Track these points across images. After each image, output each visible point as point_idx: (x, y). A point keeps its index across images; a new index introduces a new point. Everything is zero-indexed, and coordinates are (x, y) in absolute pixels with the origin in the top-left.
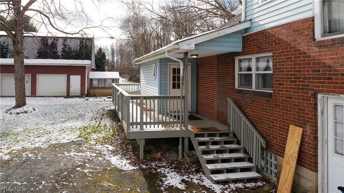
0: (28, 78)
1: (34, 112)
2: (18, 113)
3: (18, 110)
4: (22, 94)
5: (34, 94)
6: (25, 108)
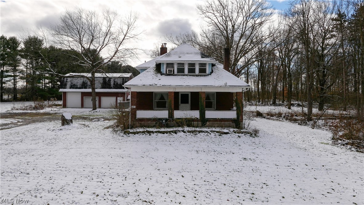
0: (97, 99)
1: (99, 112)
2: (94, 112)
3: (94, 111)
4: (95, 105)
5: (100, 107)
6: (96, 110)
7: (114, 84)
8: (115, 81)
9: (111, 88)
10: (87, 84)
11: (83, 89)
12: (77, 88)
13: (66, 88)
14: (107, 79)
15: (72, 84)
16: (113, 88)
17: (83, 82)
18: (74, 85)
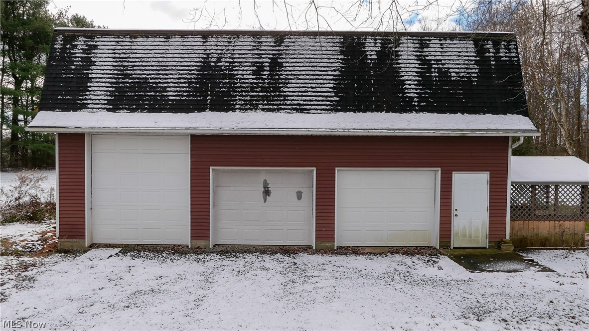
7: (424, 79)
8: (424, 62)
9: (404, 106)
10: (231, 77)
11: (208, 114)
12: (159, 105)
13: (84, 106)
14: (372, 49)
15: (127, 76)
16: (422, 110)
17: (205, 65)
18: (142, 84)
